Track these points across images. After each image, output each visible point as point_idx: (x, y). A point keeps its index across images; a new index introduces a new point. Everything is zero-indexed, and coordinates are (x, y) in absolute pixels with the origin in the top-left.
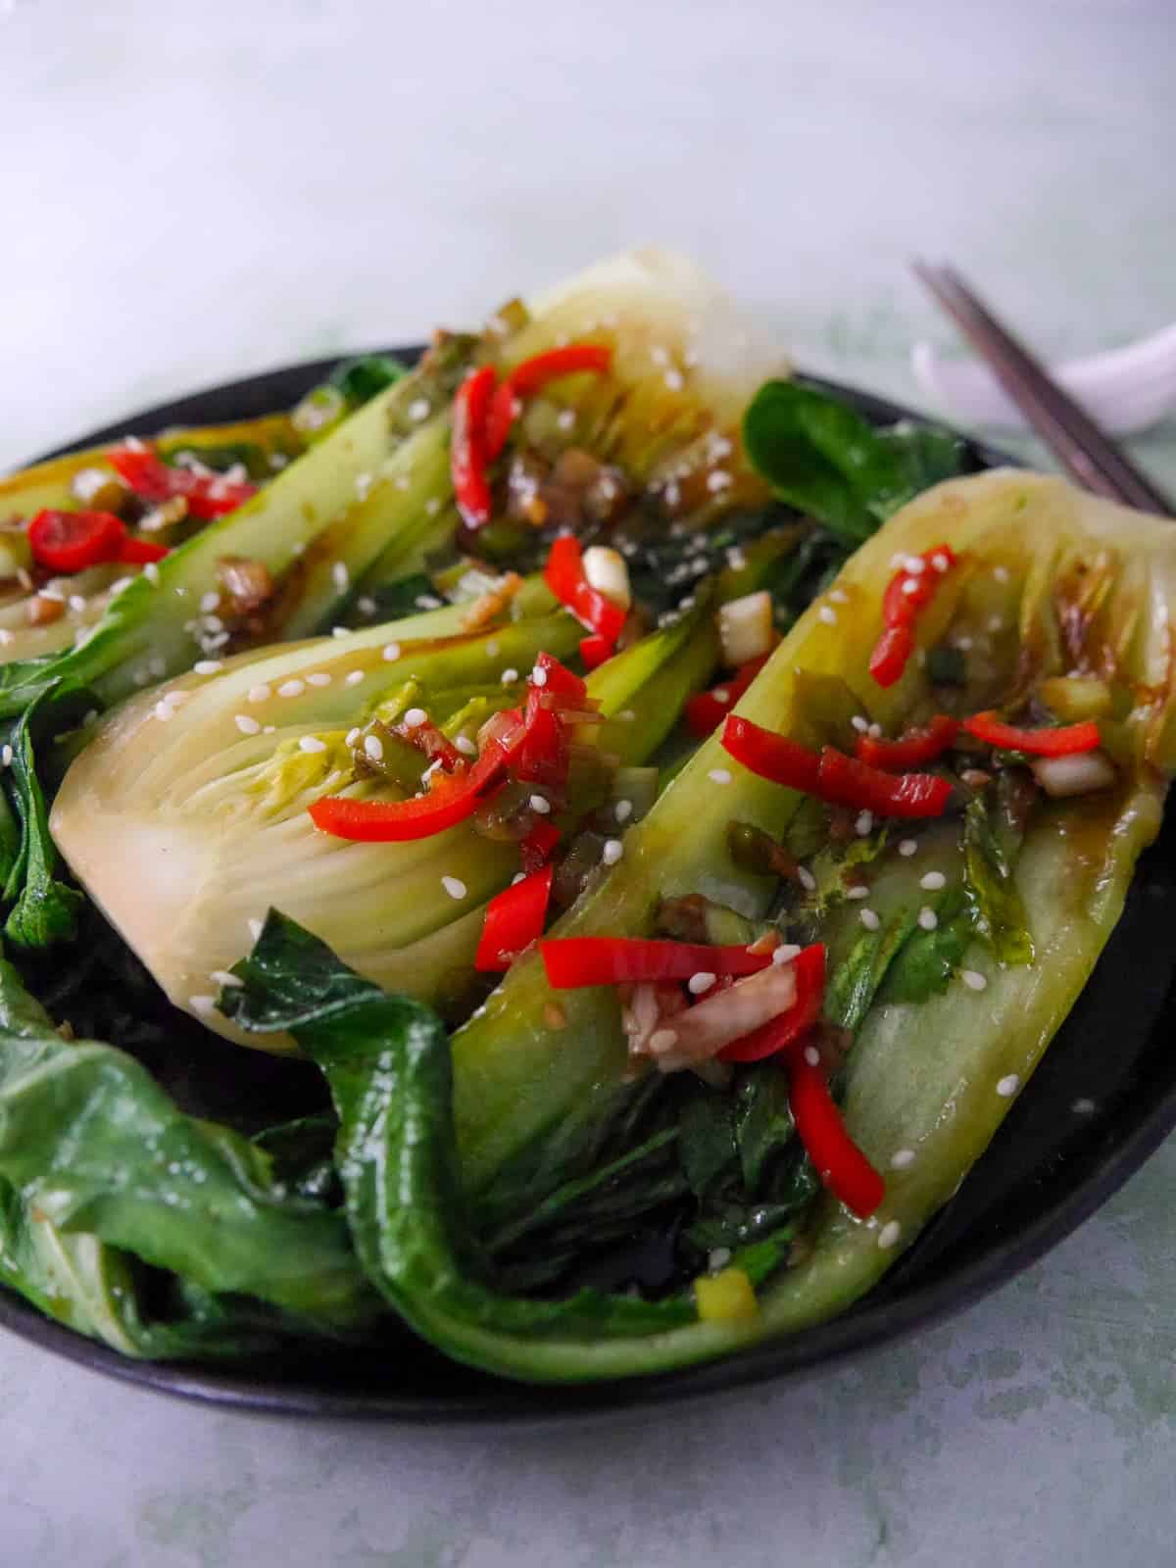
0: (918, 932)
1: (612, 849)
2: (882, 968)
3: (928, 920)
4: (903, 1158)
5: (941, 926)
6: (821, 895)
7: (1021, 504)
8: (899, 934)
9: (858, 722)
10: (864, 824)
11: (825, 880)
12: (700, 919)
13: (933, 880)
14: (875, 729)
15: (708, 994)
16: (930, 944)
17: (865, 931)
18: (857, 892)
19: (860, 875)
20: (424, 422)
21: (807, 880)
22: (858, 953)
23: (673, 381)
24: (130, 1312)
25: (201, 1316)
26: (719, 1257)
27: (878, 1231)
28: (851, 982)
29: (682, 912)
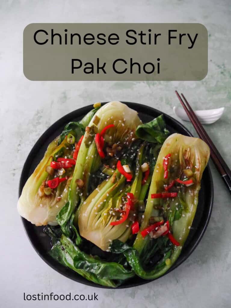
0: (176, 211)
1: (143, 216)
2: (174, 217)
3: (177, 209)
4: (180, 238)
5: (179, 209)
6: (165, 210)
7: (176, 140)
8: (175, 212)
9: (164, 186)
10: (168, 199)
11: (165, 208)
12: (154, 220)
13: (177, 204)
14: (166, 186)
15: (158, 230)
16: (178, 212)
17: (171, 213)
18: (169, 208)
19: (169, 206)
20: (91, 144)
21: (163, 209)
22: (171, 216)
23: (123, 125)
24: (114, 284)
25: (121, 282)
26: (165, 255)
27: (180, 248)
28: (171, 219)
29: (152, 219)
